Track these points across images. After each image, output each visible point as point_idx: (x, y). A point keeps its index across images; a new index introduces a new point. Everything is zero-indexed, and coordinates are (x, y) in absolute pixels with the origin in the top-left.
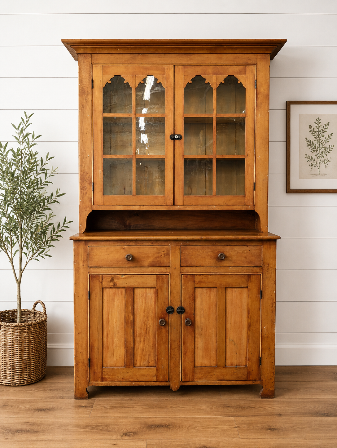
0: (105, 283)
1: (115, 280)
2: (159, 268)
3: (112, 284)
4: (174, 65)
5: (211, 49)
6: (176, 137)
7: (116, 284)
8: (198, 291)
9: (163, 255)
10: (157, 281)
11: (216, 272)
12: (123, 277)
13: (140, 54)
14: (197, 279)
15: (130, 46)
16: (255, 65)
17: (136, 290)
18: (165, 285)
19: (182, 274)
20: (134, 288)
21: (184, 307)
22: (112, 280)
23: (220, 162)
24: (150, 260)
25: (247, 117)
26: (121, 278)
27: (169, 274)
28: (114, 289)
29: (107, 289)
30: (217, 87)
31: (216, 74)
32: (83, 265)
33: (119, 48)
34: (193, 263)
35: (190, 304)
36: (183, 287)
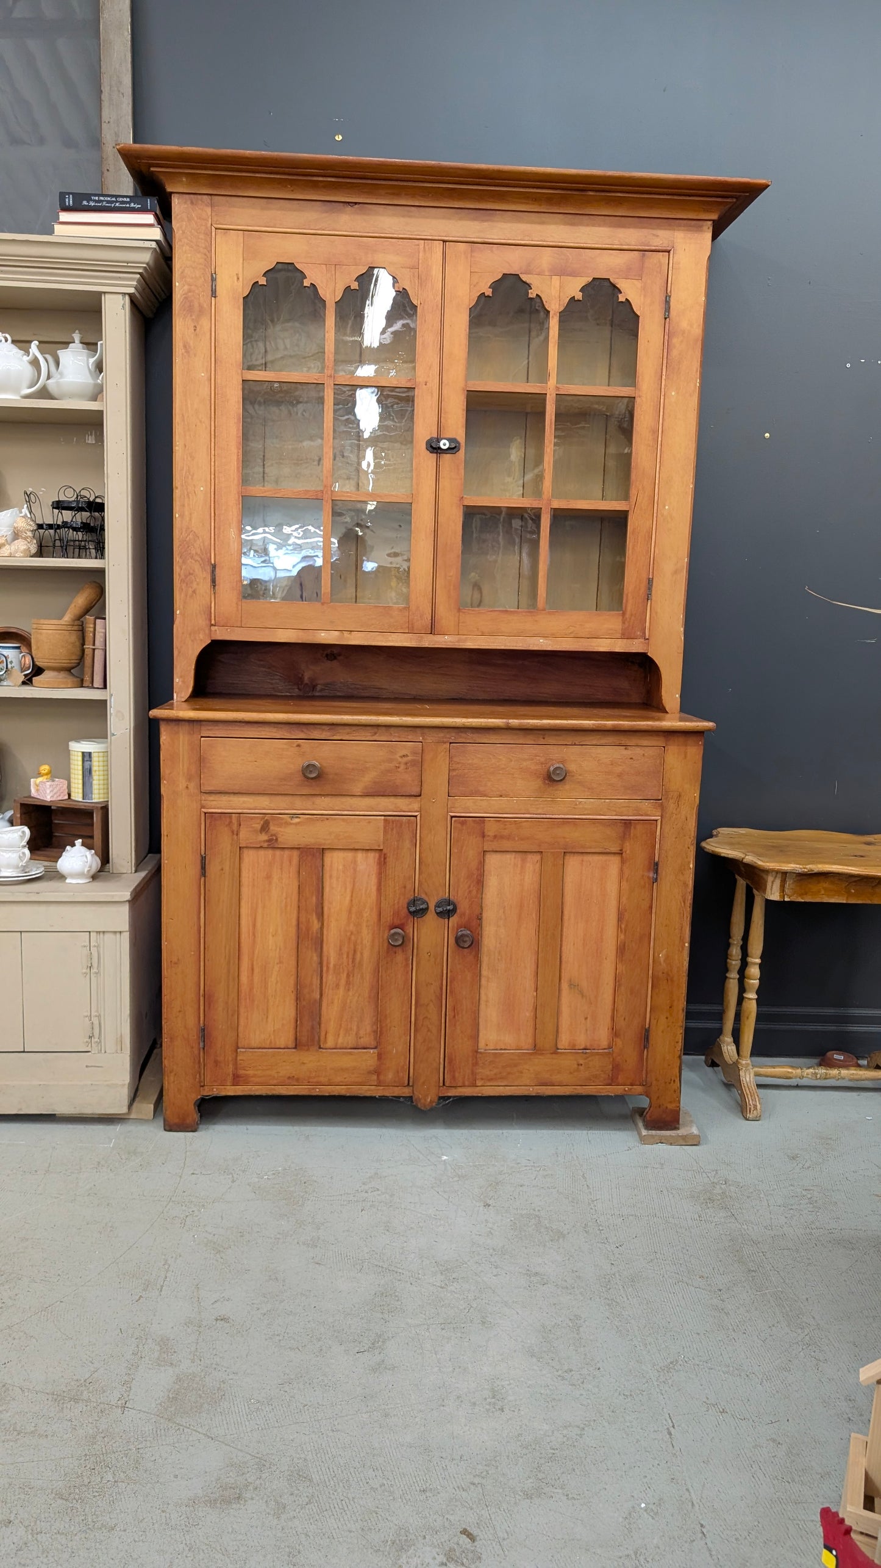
0: (245, 835)
1: (273, 828)
2: (392, 799)
3: (264, 837)
4: (444, 241)
5: (550, 200)
6: (444, 444)
7: (277, 840)
8: (492, 860)
9: (402, 767)
10: (385, 832)
11: (540, 811)
12: (297, 820)
13: (349, 203)
14: (491, 829)
15: (321, 179)
16: (669, 252)
17: (329, 857)
18: (407, 844)
19: (452, 817)
20: (323, 849)
21: (455, 901)
22: (265, 828)
23: (560, 516)
24: (367, 779)
25: (640, 397)
26: (291, 824)
27: (416, 816)
28: (270, 852)
29: (251, 852)
30: (562, 309)
31: (562, 271)
32: (187, 787)
33: (292, 182)
34: (481, 789)
35: (470, 892)
36: (454, 850)
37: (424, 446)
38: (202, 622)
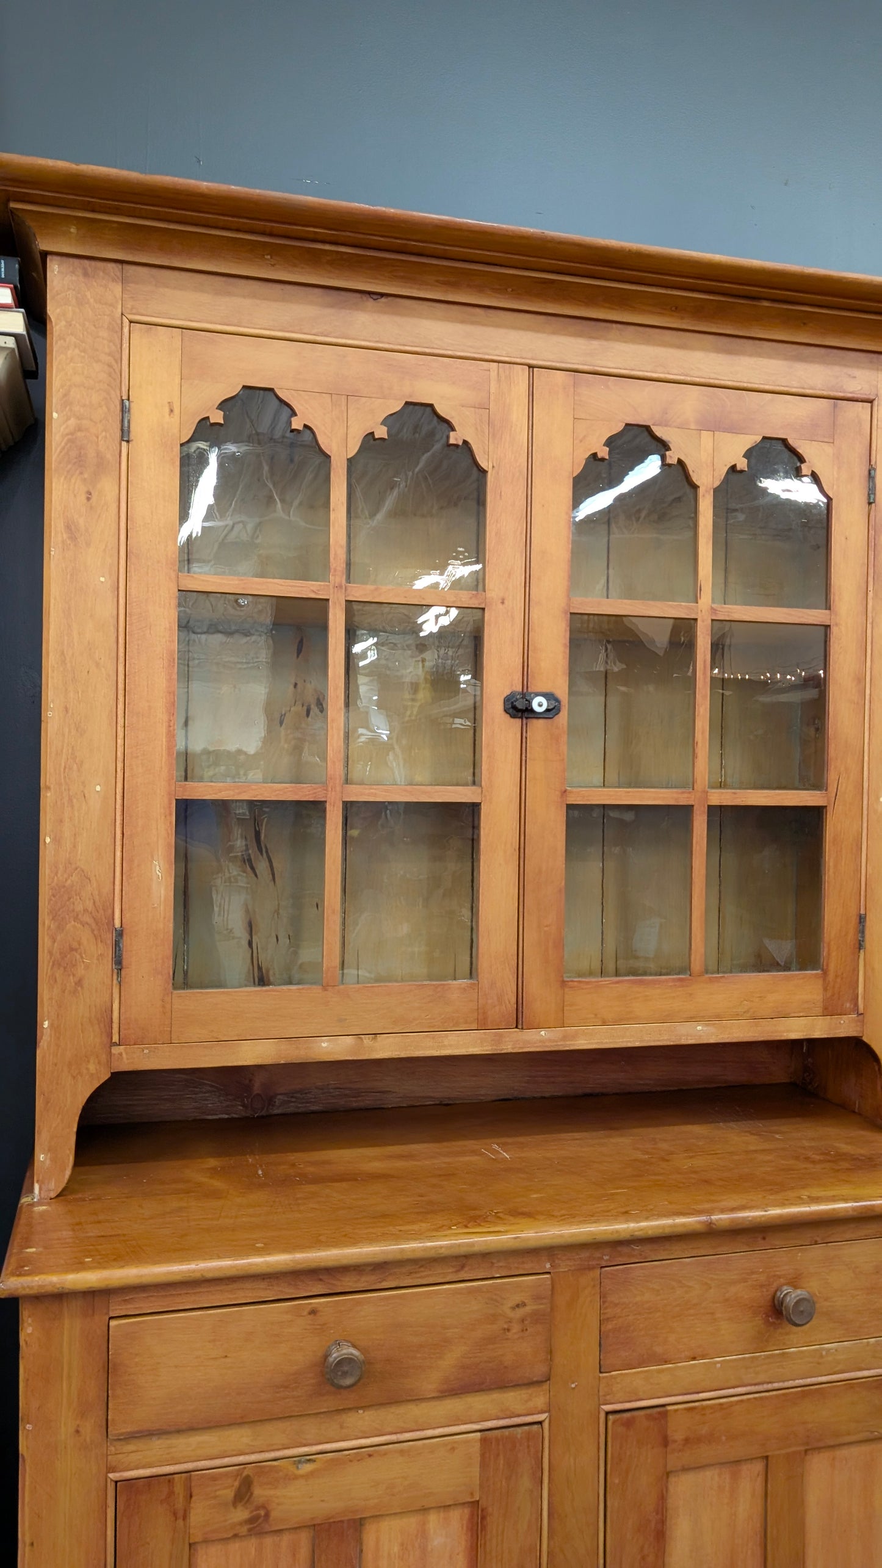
0: (200, 1514)
1: (260, 1492)
2: (496, 1396)
3: (241, 1514)
4: (531, 367)
5: (699, 311)
6: (539, 704)
7: (267, 1515)
8: (682, 1487)
9: (516, 1328)
10: (484, 1465)
11: (762, 1377)
12: (307, 1468)
13: (370, 293)
14: (678, 1431)
16: (871, 402)
17: (370, 1536)
18: (526, 1483)
19: (607, 1413)
20: (361, 1519)
22: (244, 1492)
24: (449, 1361)
25: (837, 625)
26: (296, 1477)
27: (540, 1423)
28: (252, 1544)
29: (214, 1550)
30: (717, 483)
31: (714, 424)
32: (77, 1431)
34: (659, 1349)
35: (643, 1558)
36: (614, 1480)
37: (499, 706)
38: (93, 1038)
